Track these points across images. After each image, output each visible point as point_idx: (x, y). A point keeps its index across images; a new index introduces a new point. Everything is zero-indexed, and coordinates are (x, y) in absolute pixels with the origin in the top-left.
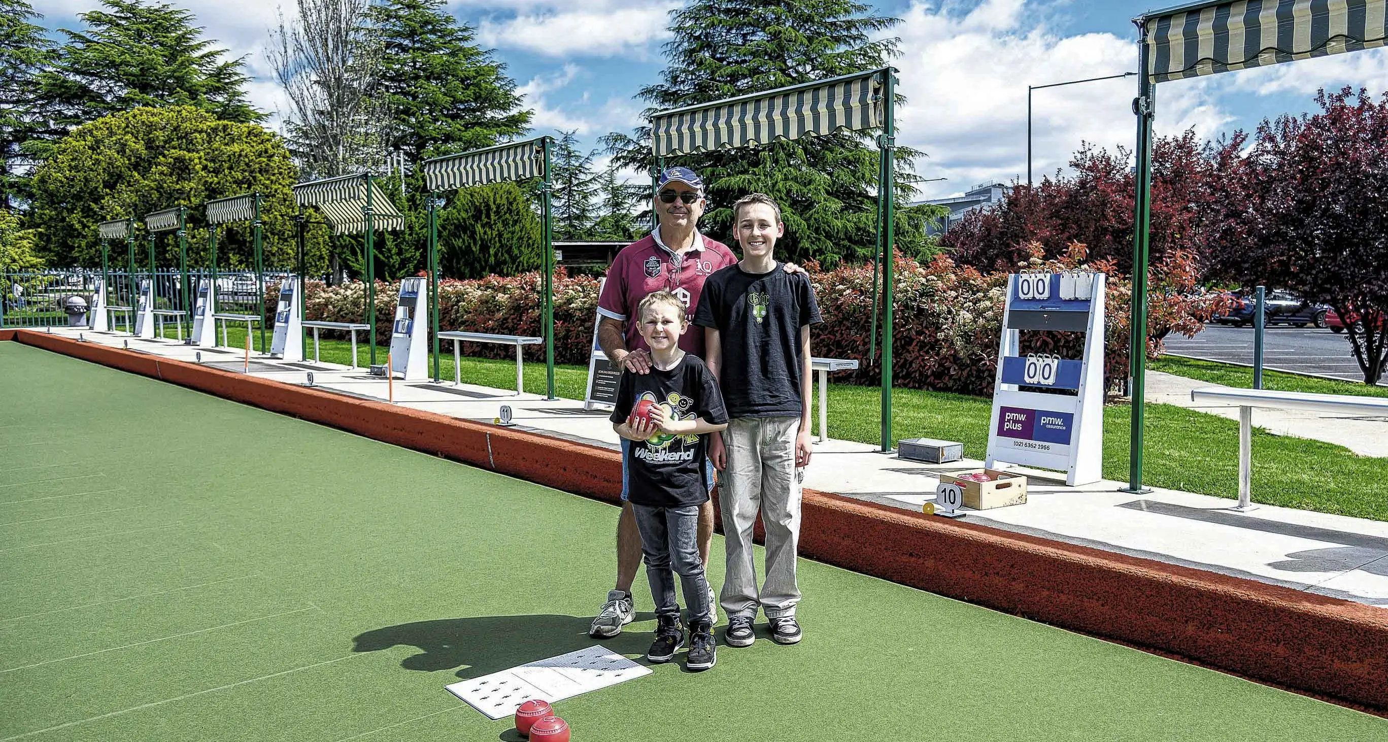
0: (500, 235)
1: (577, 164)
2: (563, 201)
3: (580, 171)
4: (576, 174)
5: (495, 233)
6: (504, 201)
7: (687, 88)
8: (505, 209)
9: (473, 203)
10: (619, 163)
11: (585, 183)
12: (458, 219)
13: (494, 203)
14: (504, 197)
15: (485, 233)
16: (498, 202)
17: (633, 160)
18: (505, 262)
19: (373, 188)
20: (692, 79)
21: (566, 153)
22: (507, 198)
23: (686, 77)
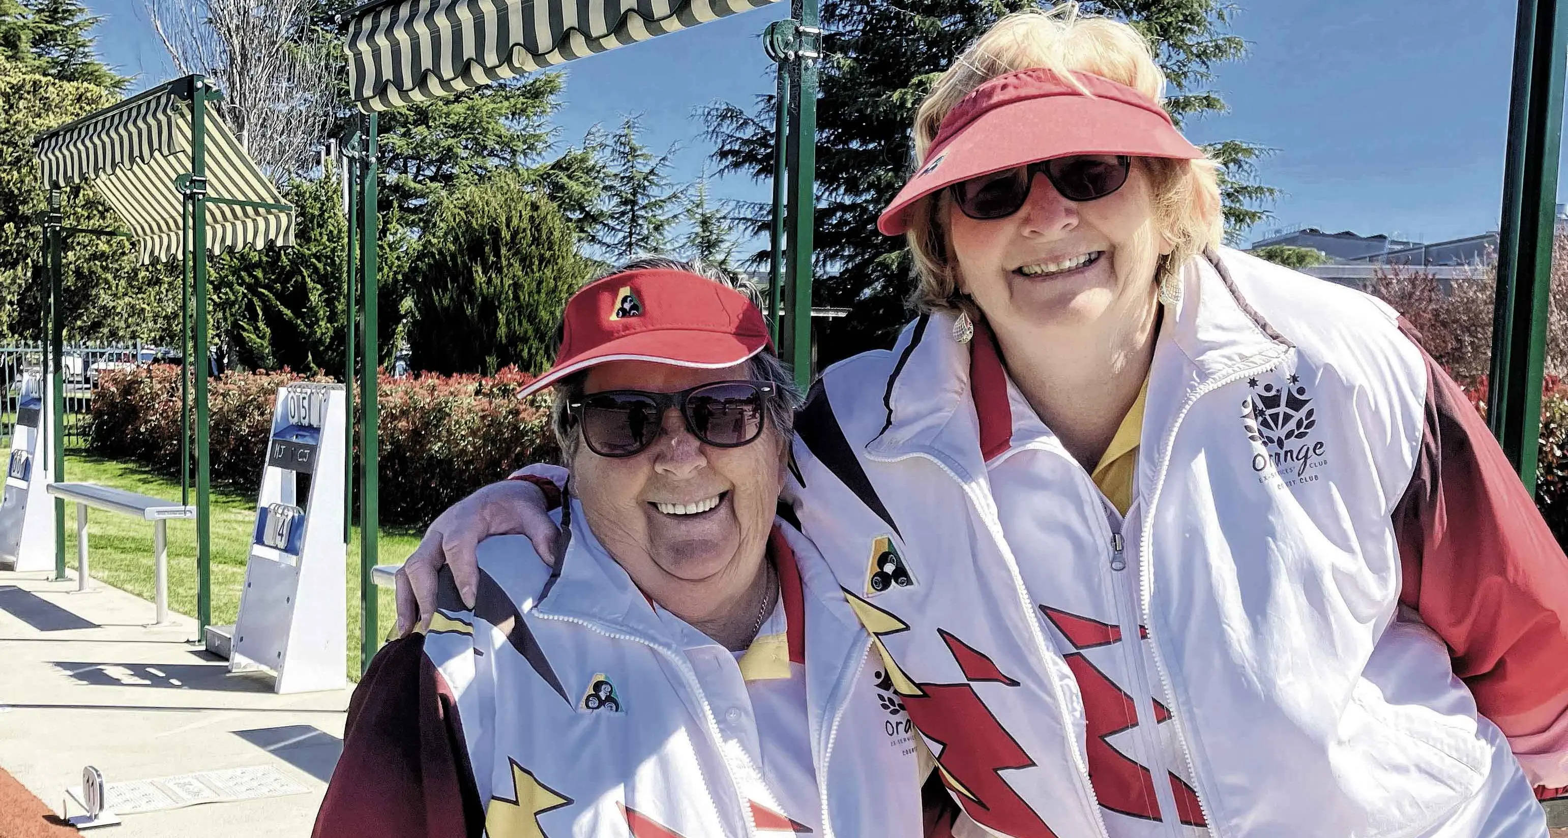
0: (517, 286)
1: (647, 170)
2: (621, 235)
3: (651, 183)
4: (644, 188)
5: (508, 282)
6: (525, 224)
7: (848, 28)
8: (529, 238)
9: (468, 224)
10: (725, 162)
11: (659, 204)
12: (440, 252)
13: (508, 226)
14: (526, 214)
15: (490, 281)
16: (515, 222)
17: (750, 158)
18: (525, 340)
19: (208, 123)
20: (861, 12)
21: (627, 149)
22: (532, 218)
23: (851, 10)
